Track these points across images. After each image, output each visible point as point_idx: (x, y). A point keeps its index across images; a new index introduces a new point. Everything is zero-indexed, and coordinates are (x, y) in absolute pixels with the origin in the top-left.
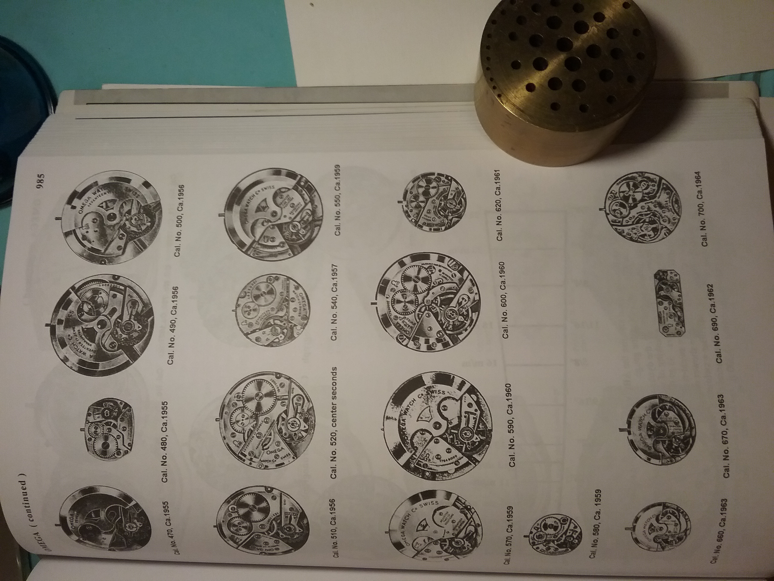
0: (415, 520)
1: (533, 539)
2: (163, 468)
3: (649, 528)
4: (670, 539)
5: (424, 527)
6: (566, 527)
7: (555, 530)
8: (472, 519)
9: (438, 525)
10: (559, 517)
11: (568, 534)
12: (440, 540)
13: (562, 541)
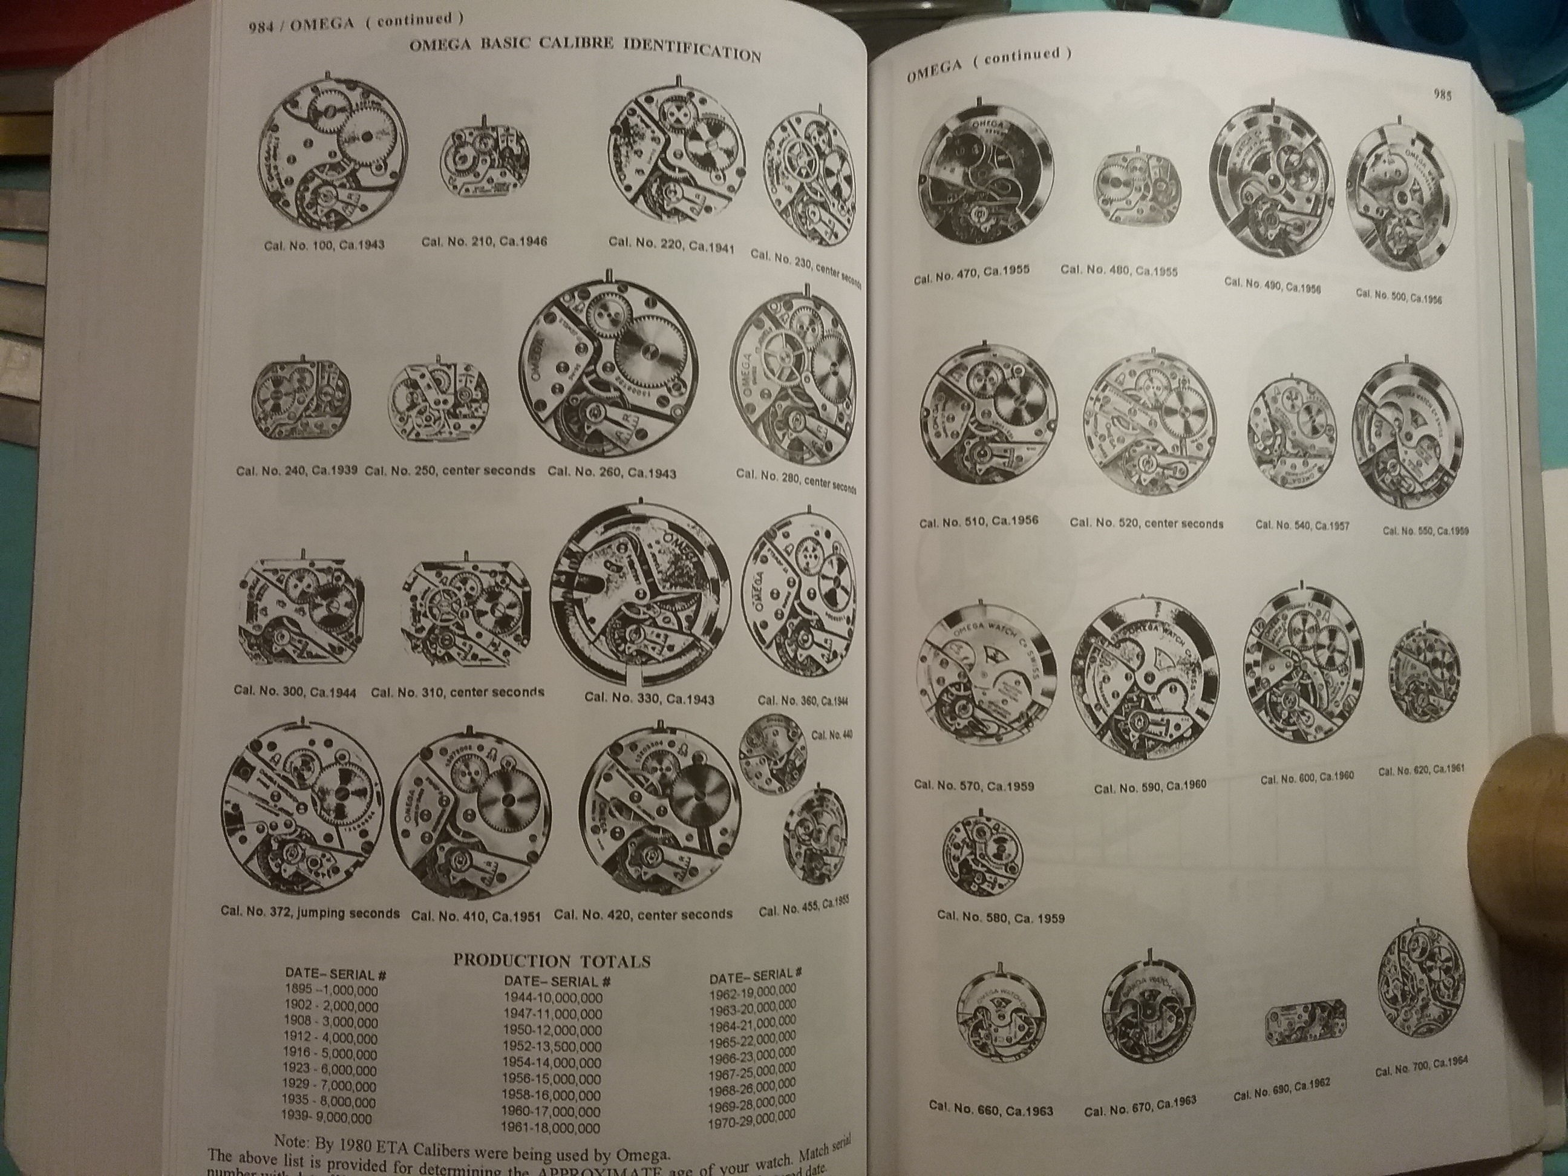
0: (1004, 644)
1: (976, 823)
2: (1083, 268)
3: (1003, 999)
4: (982, 1033)
5: (994, 658)
6: (1002, 872)
7: (995, 856)
8: (1009, 729)
9: (997, 679)
10: (1018, 861)
11: (987, 875)
12: (969, 681)
13: (974, 867)
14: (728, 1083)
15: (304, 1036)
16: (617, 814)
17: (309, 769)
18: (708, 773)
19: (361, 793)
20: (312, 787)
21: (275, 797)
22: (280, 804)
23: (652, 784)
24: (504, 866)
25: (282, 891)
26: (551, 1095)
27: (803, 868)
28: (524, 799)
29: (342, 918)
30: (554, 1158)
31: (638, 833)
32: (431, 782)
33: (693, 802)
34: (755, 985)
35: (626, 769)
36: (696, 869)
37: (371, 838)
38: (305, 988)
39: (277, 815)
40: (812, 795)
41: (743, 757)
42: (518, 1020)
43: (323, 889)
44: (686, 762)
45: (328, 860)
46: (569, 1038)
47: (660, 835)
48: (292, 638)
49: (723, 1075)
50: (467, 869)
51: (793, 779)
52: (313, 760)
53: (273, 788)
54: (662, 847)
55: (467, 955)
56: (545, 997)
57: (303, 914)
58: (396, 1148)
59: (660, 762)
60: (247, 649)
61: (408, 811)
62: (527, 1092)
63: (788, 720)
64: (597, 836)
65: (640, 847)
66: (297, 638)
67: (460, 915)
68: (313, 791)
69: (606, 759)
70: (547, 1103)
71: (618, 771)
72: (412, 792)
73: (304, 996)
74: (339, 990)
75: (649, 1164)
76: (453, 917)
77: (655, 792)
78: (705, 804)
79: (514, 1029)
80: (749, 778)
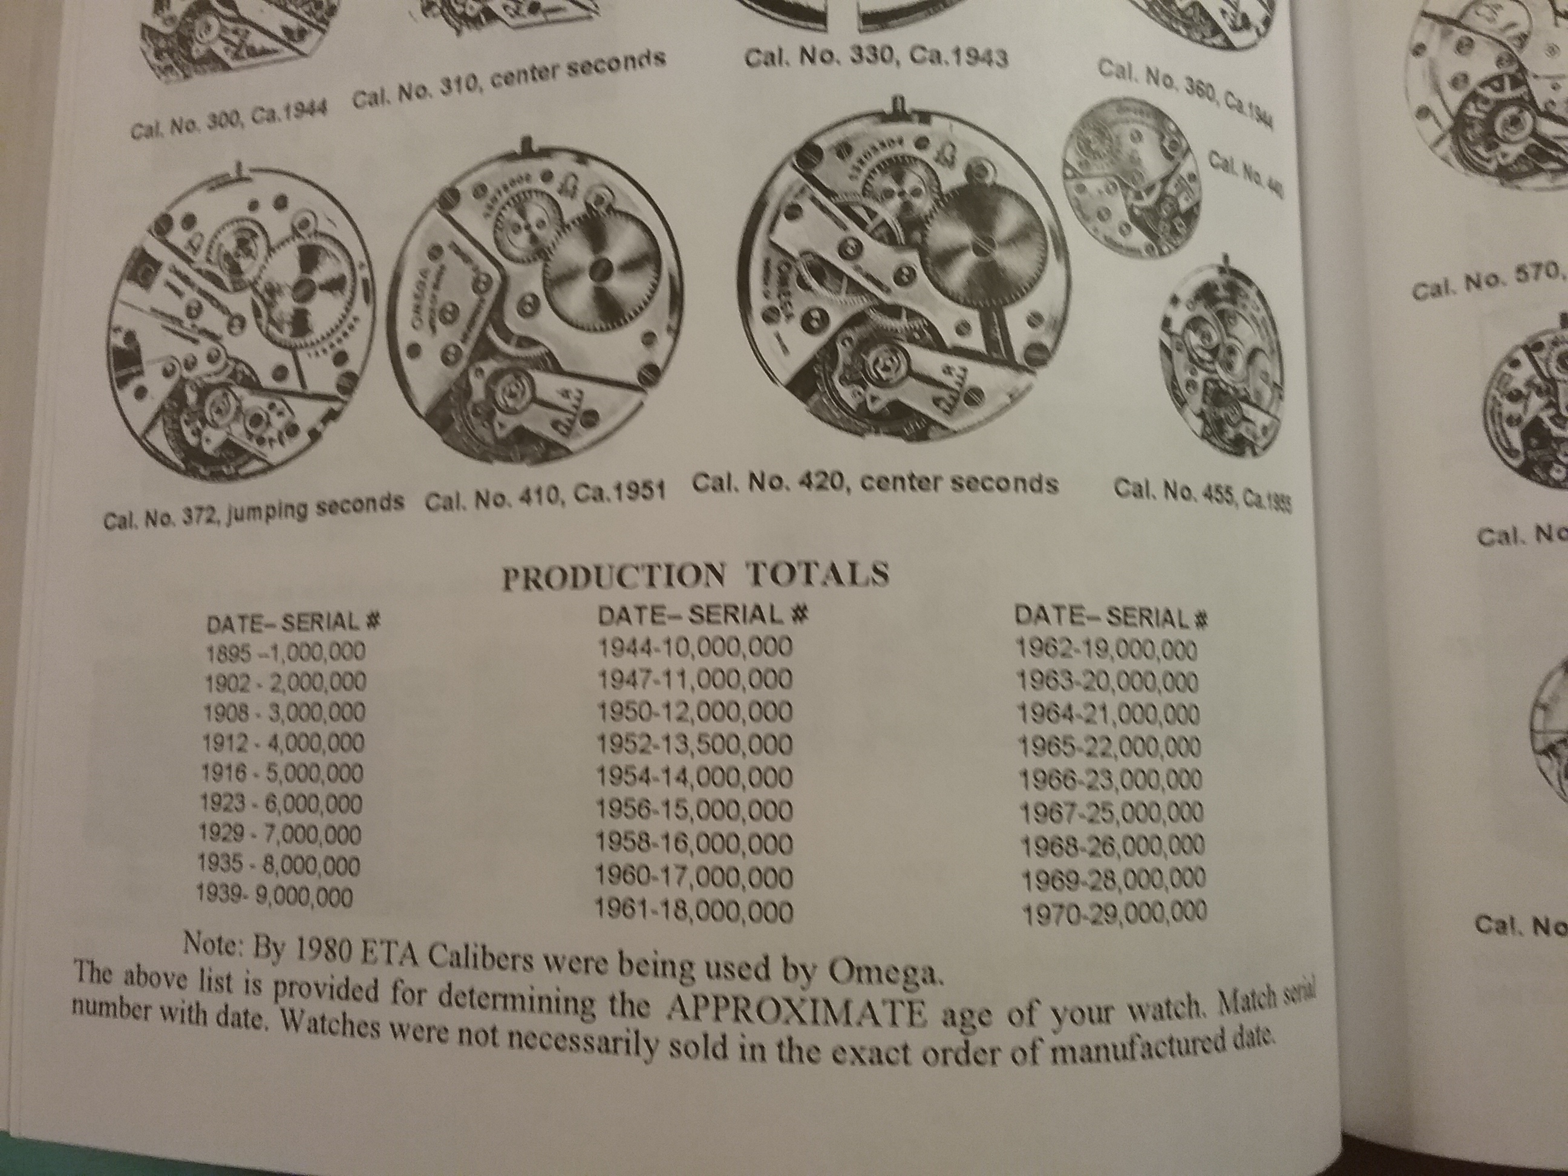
14: (1063, 830)
15: (237, 743)
16: (813, 283)
17: (249, 253)
18: (999, 200)
19: (335, 285)
20: (253, 285)
21: (194, 311)
22: (200, 323)
23: (884, 223)
24: (596, 397)
25: (203, 478)
26: (692, 843)
27: (1201, 415)
28: (631, 266)
29: (303, 517)
30: (699, 971)
31: (857, 320)
32: (458, 251)
33: (969, 259)
34: (1112, 634)
35: (829, 193)
36: (979, 392)
37: (353, 365)
38: (239, 653)
39: (195, 341)
40: (1212, 275)
41: (1070, 174)
42: (627, 694)
43: (270, 467)
44: (952, 179)
45: (280, 414)
46: (726, 727)
47: (901, 324)
48: (223, 28)
49: (1049, 813)
50: (525, 409)
51: (1174, 232)
52: (254, 235)
53: (191, 295)
54: (907, 346)
55: (527, 571)
56: (678, 646)
57: (237, 516)
58: (397, 953)
59: (899, 179)
60: (154, 61)
61: (417, 309)
62: (645, 837)
63: (1160, 116)
64: (772, 329)
65: (864, 346)
66: (230, 25)
67: (513, 495)
68: (256, 291)
69: (790, 176)
70: (684, 859)
71: (814, 199)
72: (424, 273)
73: (239, 668)
74: (298, 652)
75: (896, 991)
76: (500, 500)
77: (890, 239)
78: (993, 263)
79: (619, 710)
80: (1084, 218)
